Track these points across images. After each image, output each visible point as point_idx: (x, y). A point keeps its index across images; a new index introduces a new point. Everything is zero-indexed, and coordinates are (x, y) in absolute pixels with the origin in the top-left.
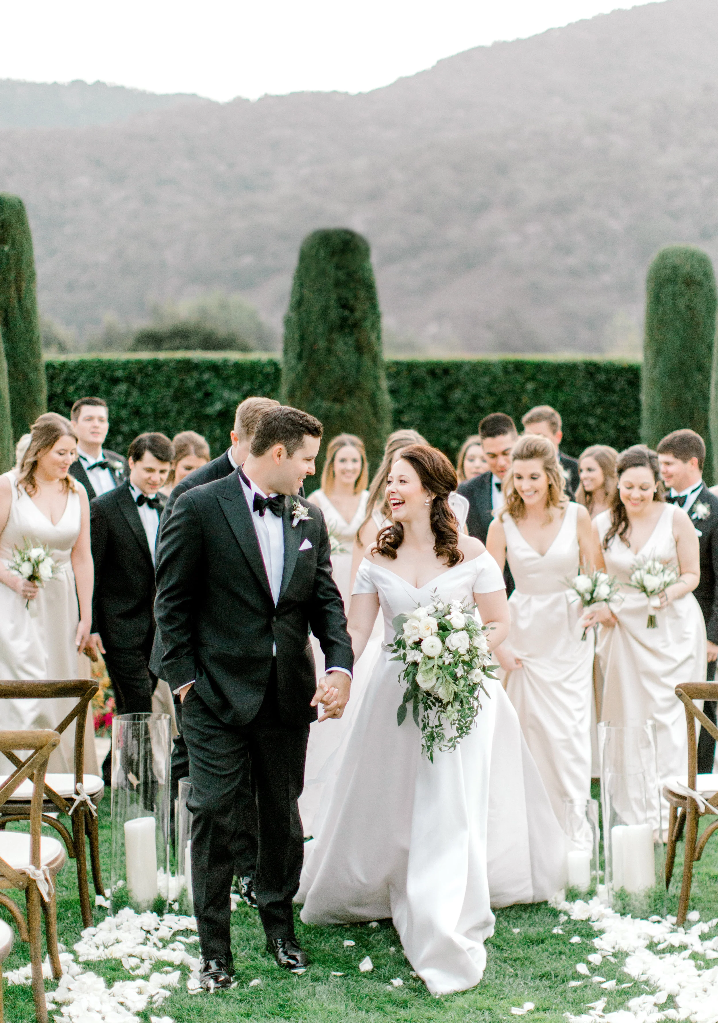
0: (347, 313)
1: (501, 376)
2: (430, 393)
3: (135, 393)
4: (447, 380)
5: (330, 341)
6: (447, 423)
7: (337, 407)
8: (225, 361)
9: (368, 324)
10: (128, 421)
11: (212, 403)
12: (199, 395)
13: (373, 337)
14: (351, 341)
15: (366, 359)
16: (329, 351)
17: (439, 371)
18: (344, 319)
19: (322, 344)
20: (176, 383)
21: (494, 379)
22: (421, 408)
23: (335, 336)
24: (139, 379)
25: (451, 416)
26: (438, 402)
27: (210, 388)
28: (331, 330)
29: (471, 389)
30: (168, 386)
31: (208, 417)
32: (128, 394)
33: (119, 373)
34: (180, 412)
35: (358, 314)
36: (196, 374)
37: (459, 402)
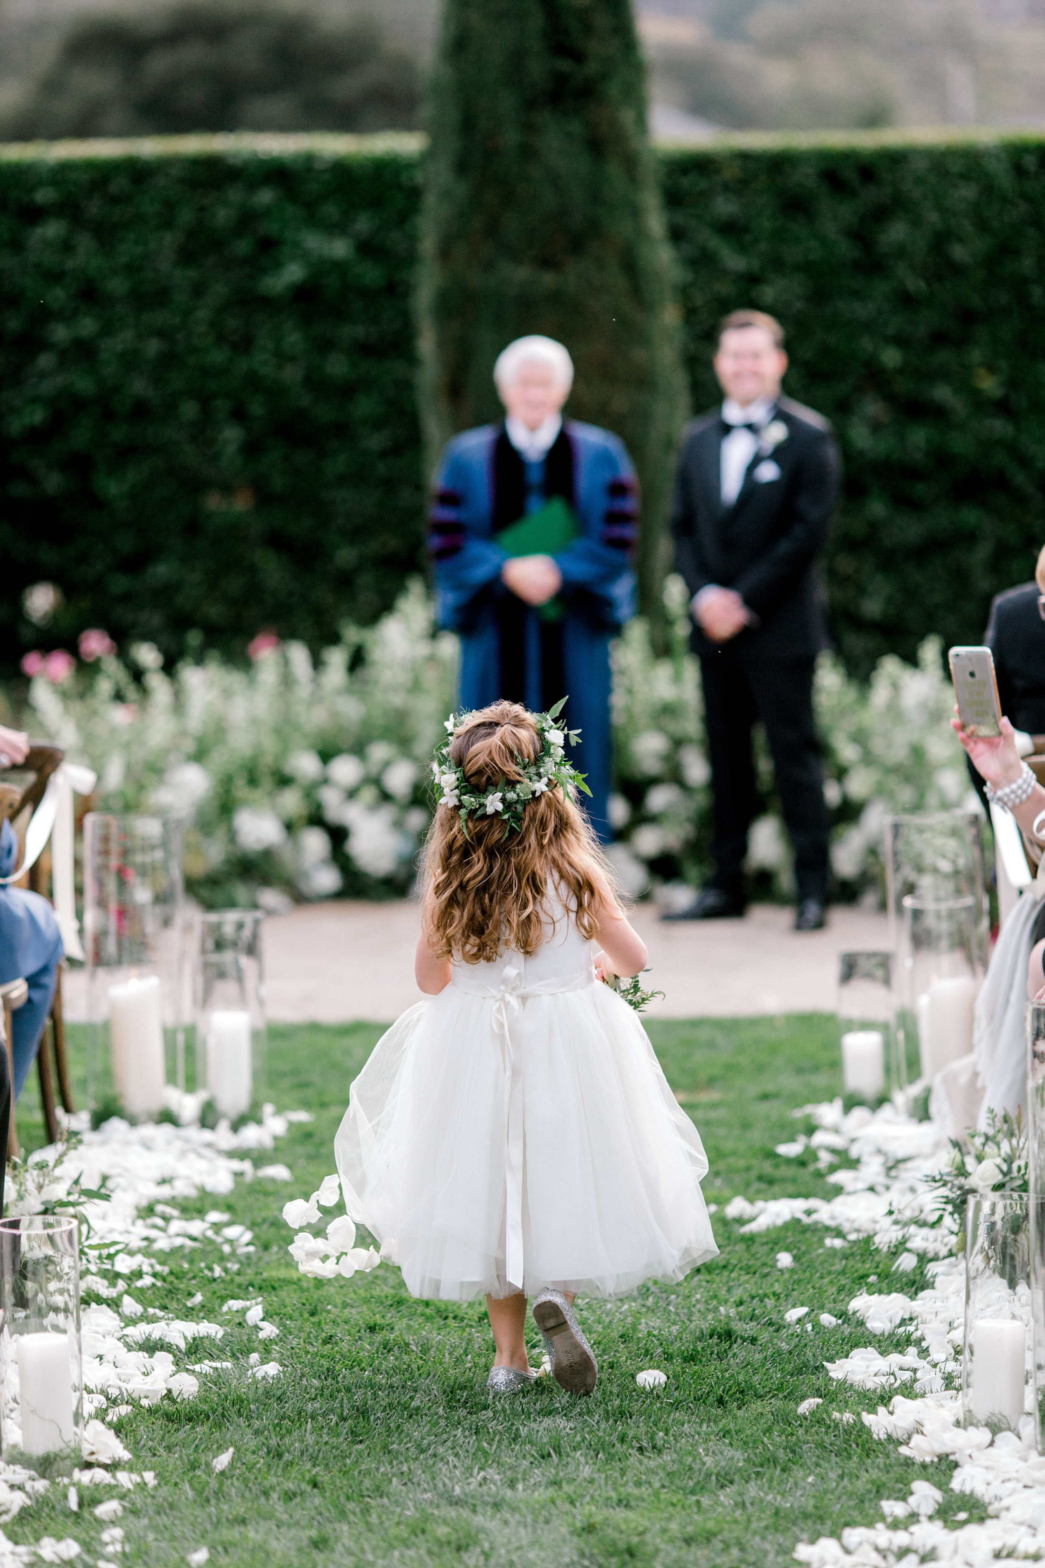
0: (565, 65)
1: (1006, 181)
2: (830, 228)
3: (85, 243)
4: (870, 195)
5: (529, 128)
6: (871, 306)
7: (548, 279)
8: (309, 160)
9: (614, 89)
10: (68, 317)
11: (278, 265)
12: (243, 247)
13: (627, 117)
14: (575, 127)
15: (614, 169)
16: (528, 152)
17: (850, 175)
18: (560, 79)
19: (510, 138)
20: (186, 216)
21: (989, 189)
22: (807, 268)
23: (544, 117)
24: (93, 208)
25: (881, 288)
26: (845, 249)
27: (270, 227)
28: (530, 104)
29: (933, 217)
30: (168, 224)
31: (266, 302)
32: (67, 247)
33: (43, 196)
34: (198, 290)
35: (592, 68)
36: (235, 194)
37: (901, 252)
